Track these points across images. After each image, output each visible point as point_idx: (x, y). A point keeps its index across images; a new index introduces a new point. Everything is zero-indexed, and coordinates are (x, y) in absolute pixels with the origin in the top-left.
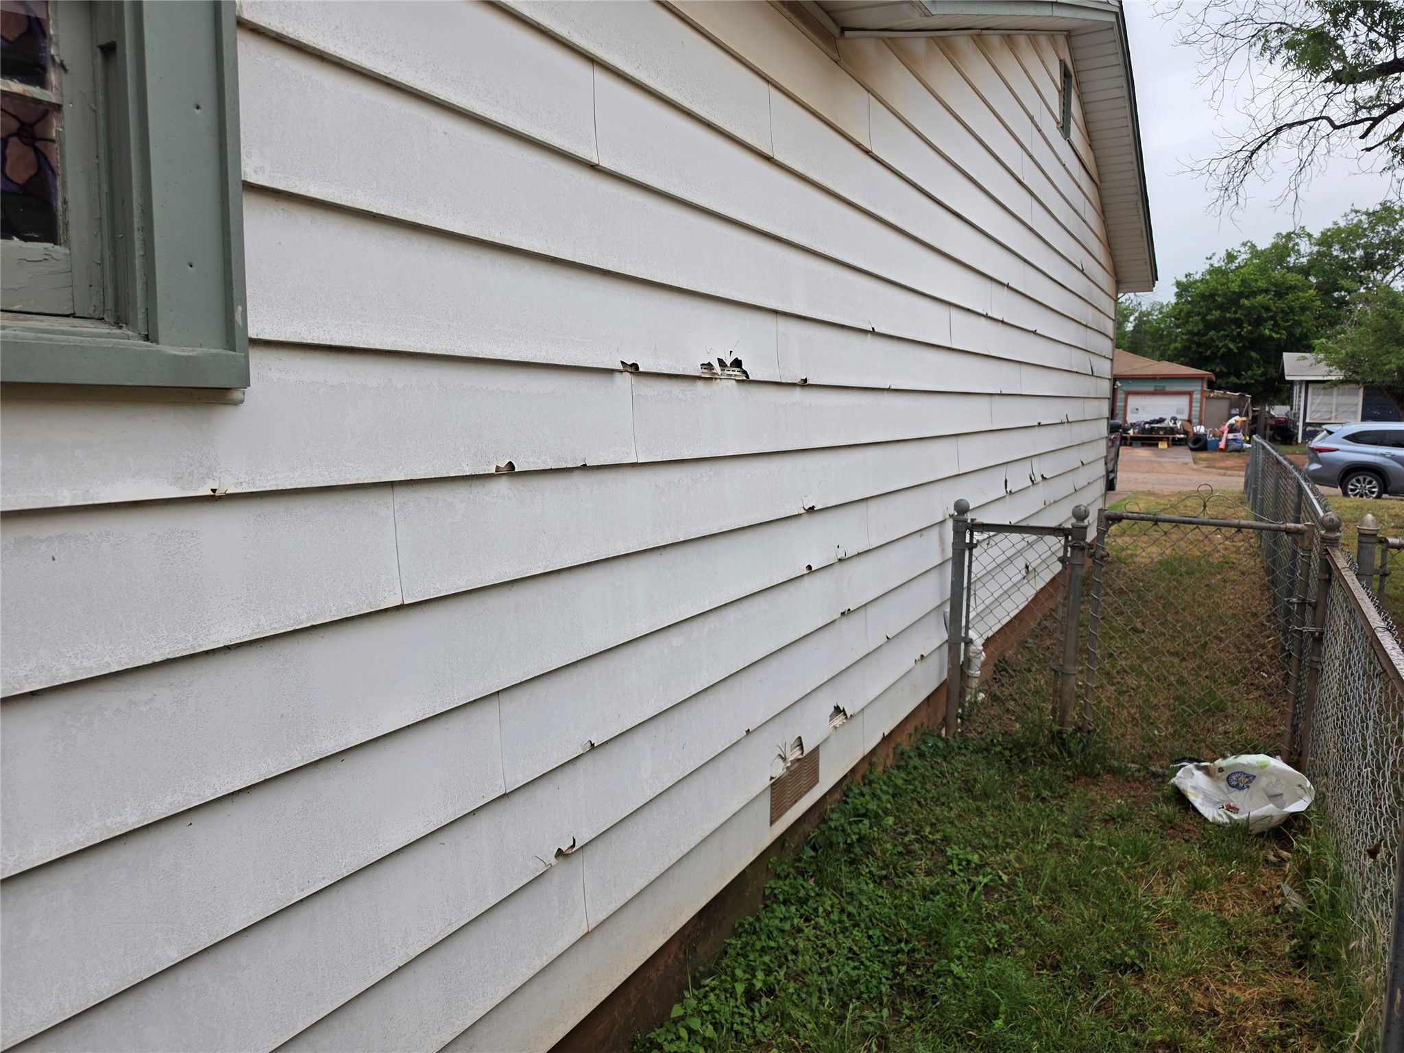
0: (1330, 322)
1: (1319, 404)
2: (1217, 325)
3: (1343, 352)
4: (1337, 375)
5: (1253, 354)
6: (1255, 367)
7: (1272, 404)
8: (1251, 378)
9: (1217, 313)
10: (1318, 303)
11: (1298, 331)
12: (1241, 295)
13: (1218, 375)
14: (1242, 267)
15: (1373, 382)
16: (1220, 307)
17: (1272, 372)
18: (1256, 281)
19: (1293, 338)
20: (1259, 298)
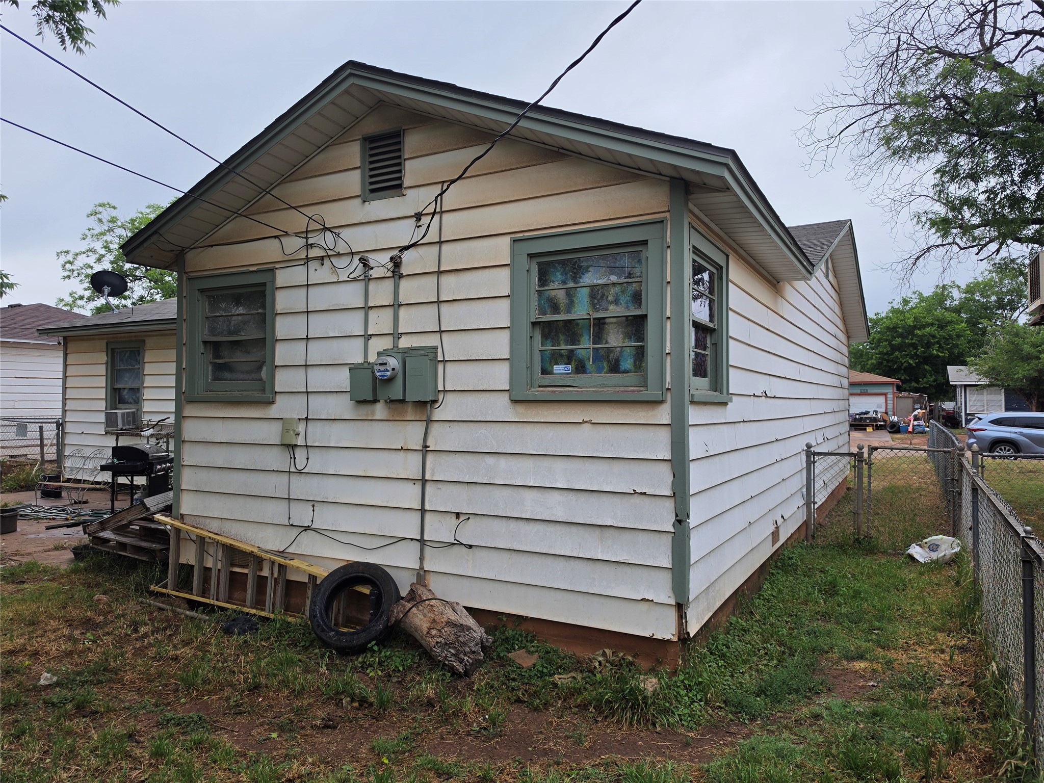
0: (978, 345)
1: (975, 400)
2: (900, 348)
3: (987, 366)
4: (984, 381)
5: (926, 367)
6: (928, 375)
7: (943, 401)
8: (926, 383)
9: (899, 340)
10: (968, 332)
11: (956, 351)
12: (915, 327)
13: (903, 382)
14: (914, 308)
15: (1008, 385)
16: (901, 335)
17: (941, 379)
18: (925, 318)
19: (953, 356)
20: (928, 329)
